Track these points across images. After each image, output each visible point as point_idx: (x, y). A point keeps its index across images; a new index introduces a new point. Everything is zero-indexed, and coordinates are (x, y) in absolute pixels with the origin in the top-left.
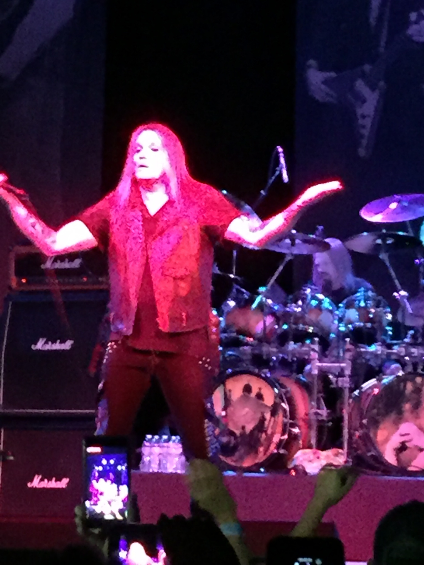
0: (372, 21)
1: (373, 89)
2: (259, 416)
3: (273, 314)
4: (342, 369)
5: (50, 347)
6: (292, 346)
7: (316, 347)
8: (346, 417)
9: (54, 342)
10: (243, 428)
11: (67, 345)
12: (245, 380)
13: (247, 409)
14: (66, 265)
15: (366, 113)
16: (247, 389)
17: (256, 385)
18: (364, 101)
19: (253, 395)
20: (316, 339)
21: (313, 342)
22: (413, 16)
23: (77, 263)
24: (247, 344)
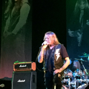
0: (80, 22)
1: (80, 34)
4: (74, 84)
5: (21, 81)
6: (65, 80)
9: (22, 80)
11: (24, 81)
14: (24, 66)
15: (79, 38)
18: (79, 36)
20: (69, 78)
22: (87, 21)
23: (26, 66)
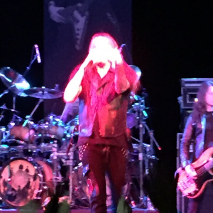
2: (27, 180)
3: (34, 129)
6: (43, 145)
7: (56, 145)
8: (71, 180)
10: (19, 186)
12: (20, 162)
13: (21, 177)
15: (79, 28)
16: (21, 167)
17: (26, 165)
19: (24, 170)
21: (54, 143)
24: (20, 145)
